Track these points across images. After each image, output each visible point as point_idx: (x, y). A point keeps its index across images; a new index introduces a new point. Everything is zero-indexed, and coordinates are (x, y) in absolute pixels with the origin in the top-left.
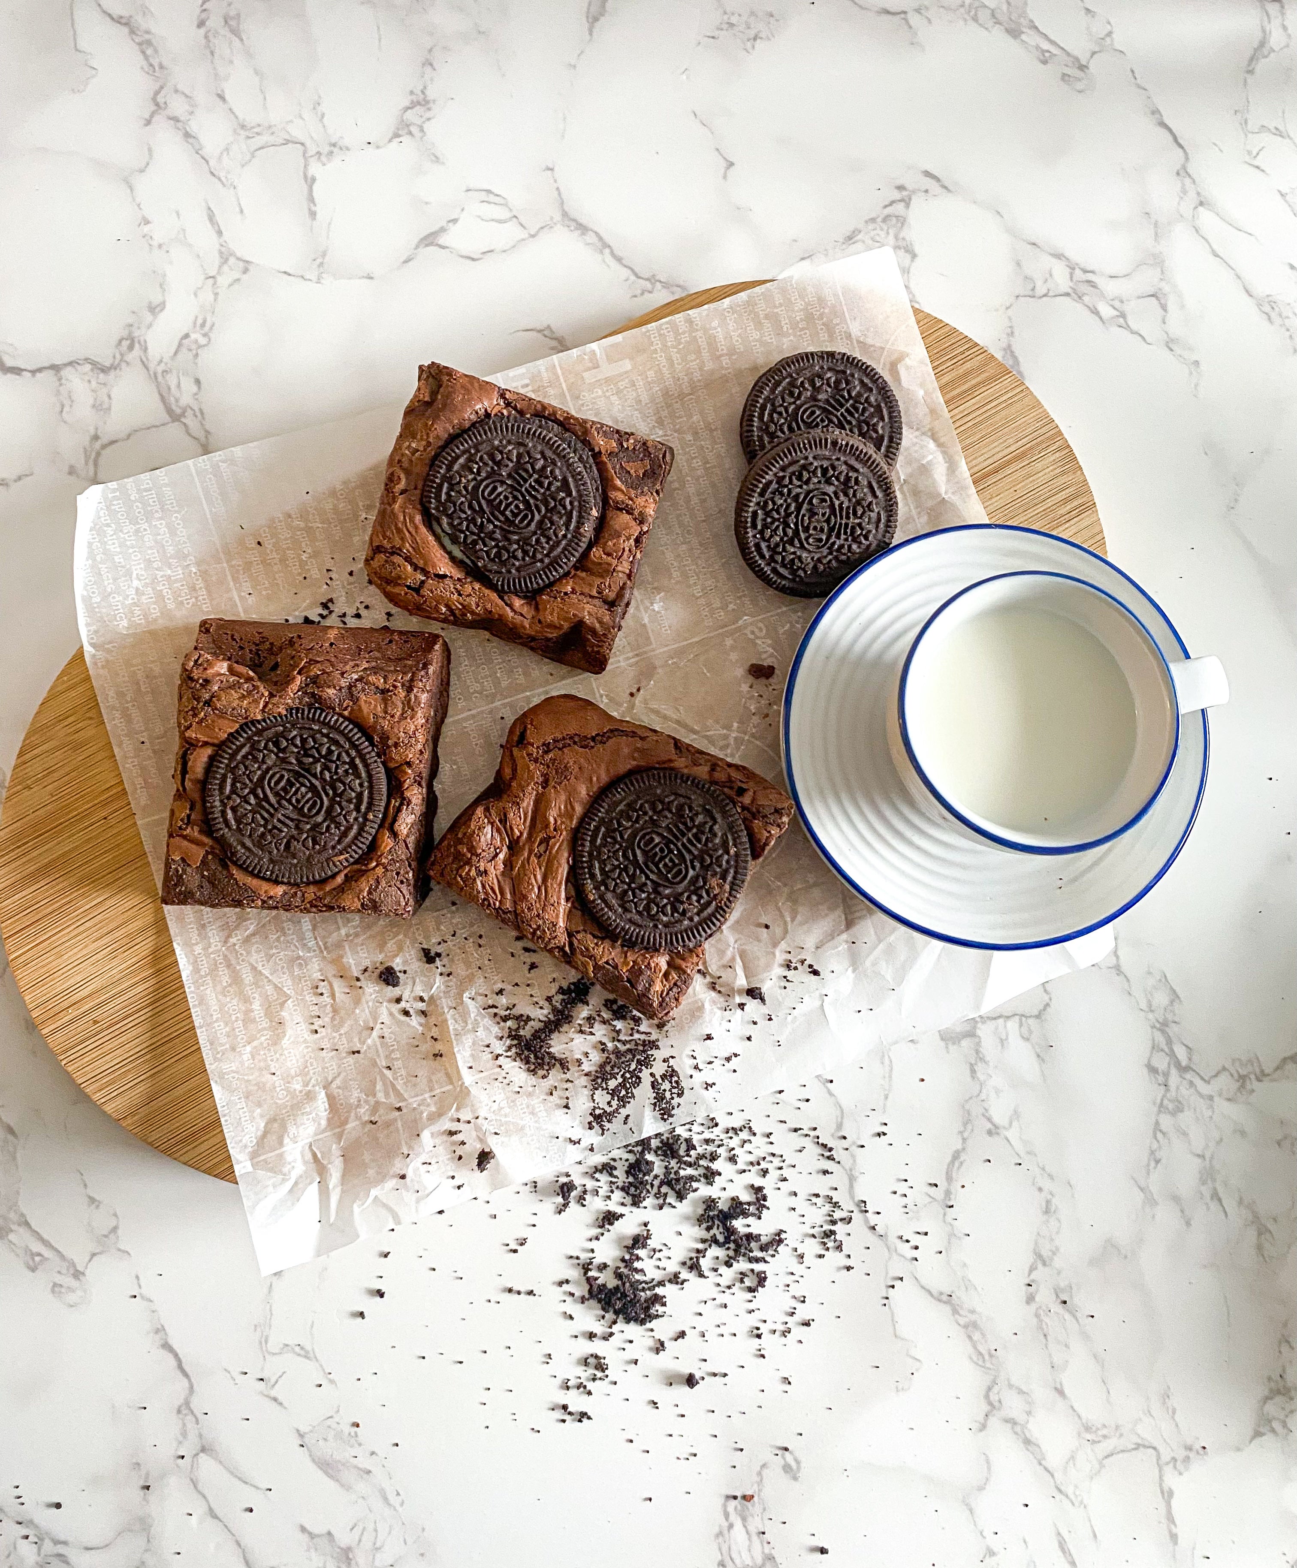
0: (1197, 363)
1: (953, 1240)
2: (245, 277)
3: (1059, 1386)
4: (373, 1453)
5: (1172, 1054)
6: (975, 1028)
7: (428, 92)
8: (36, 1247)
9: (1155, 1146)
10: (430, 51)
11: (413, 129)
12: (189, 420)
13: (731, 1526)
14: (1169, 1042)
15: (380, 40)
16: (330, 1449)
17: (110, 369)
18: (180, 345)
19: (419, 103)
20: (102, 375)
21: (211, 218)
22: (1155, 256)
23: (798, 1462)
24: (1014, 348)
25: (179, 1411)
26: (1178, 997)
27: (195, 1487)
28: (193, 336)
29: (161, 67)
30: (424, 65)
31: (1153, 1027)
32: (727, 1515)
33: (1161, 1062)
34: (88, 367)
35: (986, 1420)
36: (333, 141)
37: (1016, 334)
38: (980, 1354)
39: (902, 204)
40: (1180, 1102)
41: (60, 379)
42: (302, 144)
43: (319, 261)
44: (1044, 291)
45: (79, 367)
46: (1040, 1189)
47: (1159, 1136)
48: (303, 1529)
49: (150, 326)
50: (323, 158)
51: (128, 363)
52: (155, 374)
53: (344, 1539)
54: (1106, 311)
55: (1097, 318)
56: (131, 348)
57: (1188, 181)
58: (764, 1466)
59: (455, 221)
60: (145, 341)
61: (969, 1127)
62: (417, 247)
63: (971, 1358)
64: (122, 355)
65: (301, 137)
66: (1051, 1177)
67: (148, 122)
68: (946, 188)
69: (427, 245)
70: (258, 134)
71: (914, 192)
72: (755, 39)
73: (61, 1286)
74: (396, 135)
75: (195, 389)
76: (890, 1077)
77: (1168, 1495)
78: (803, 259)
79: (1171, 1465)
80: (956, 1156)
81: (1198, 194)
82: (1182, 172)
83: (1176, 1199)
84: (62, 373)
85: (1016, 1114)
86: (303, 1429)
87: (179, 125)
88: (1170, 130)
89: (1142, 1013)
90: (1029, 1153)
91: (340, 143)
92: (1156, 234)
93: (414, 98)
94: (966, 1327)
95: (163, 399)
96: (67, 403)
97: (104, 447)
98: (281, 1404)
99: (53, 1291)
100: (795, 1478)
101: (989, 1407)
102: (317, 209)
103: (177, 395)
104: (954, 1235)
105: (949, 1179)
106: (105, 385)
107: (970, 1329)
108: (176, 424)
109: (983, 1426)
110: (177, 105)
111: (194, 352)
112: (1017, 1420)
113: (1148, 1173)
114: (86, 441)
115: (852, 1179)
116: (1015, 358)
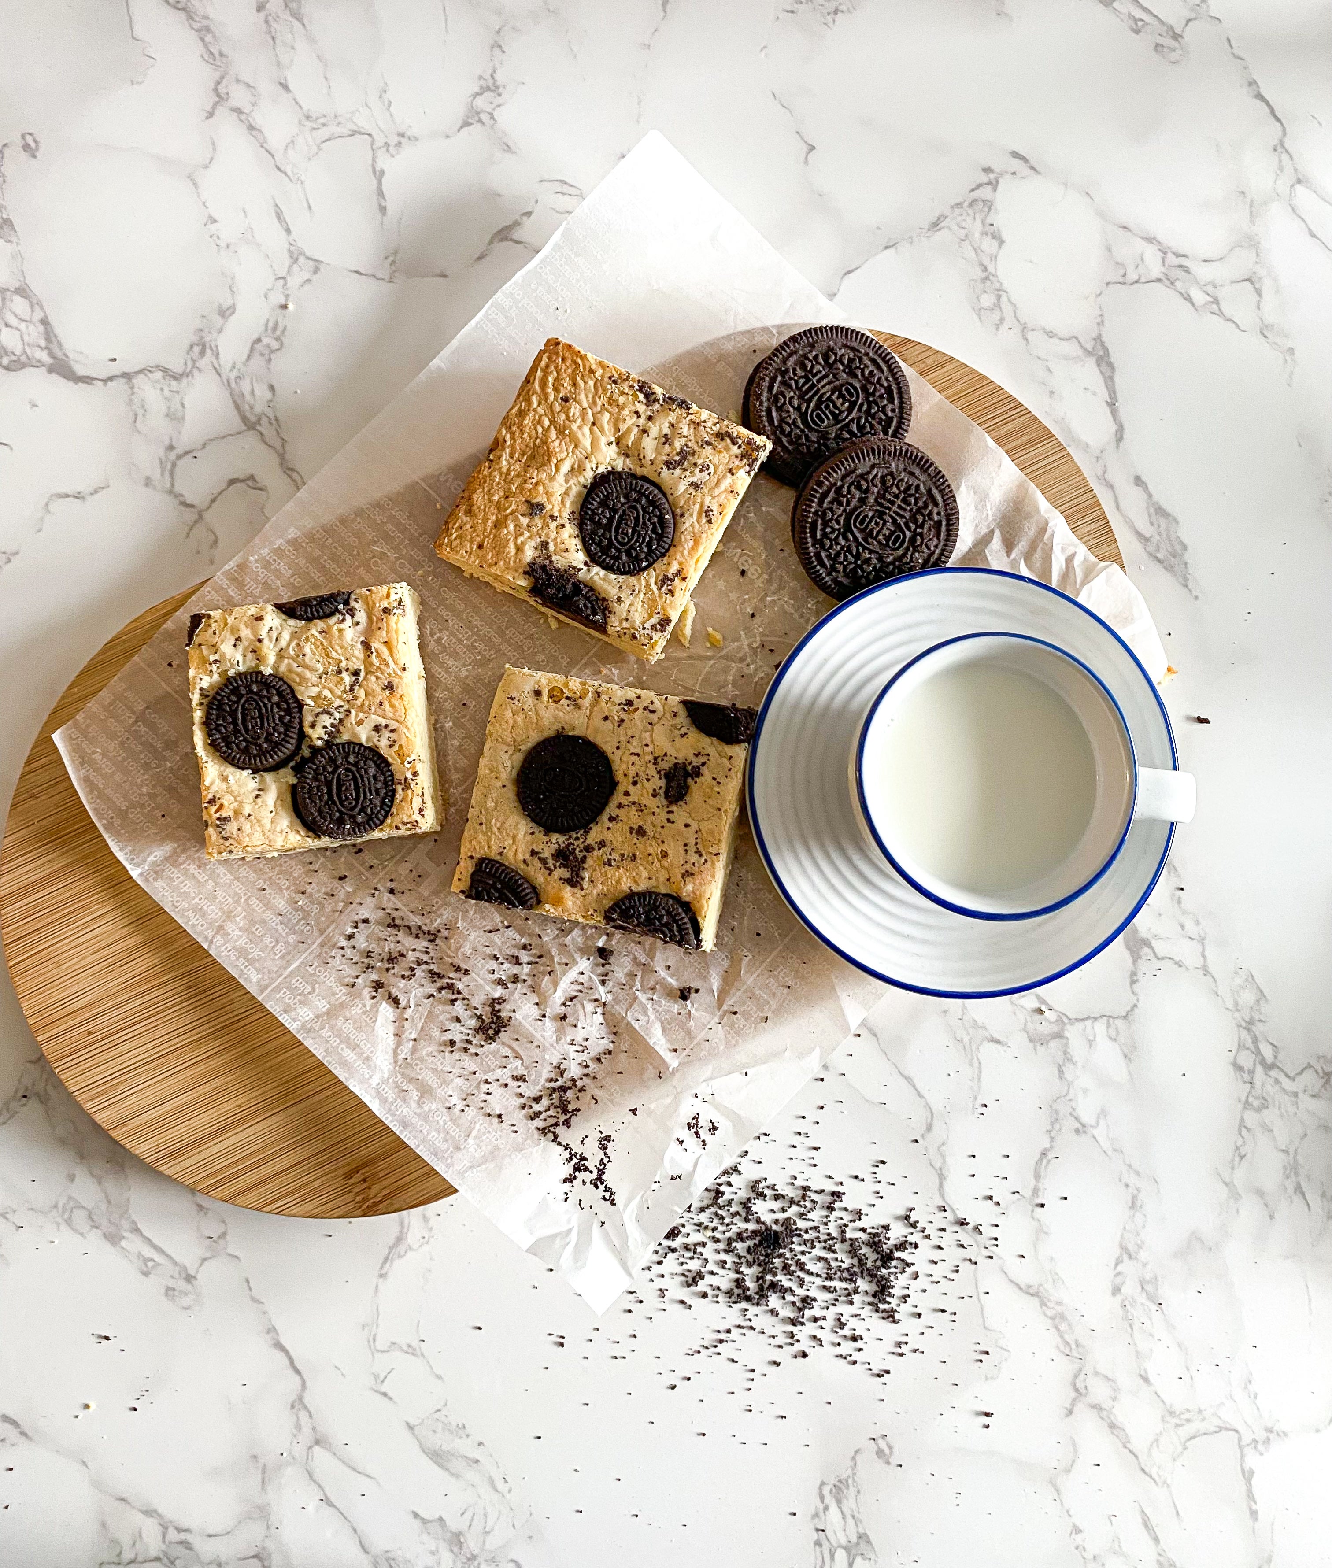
0: (1291, 350)
1: (1041, 1235)
2: (315, 278)
3: (1143, 1373)
4: (480, 1444)
5: (1258, 1052)
6: (1063, 1030)
7: (498, 77)
9: (1240, 1142)
10: (498, 32)
11: (484, 117)
12: (265, 428)
13: (826, 1508)
14: (1255, 1041)
15: (446, 21)
16: (438, 1440)
17: (182, 375)
18: (252, 350)
19: (488, 89)
20: (174, 383)
21: (279, 216)
22: (1250, 238)
23: (890, 1447)
24: (1104, 339)
25: (293, 1407)
26: (1264, 995)
27: (311, 1476)
28: (265, 341)
29: (221, 55)
30: (492, 47)
31: (1239, 1026)
32: (822, 1498)
33: (1246, 1060)
34: (159, 375)
35: (1073, 1405)
36: (401, 131)
37: (1107, 323)
38: (1067, 1343)
39: (989, 188)
40: (1265, 1099)
41: (132, 388)
42: (370, 135)
43: (391, 259)
44: (1136, 278)
45: (149, 374)
46: (1127, 1186)
47: (1244, 1132)
48: (416, 1515)
49: (220, 331)
50: (392, 150)
51: (200, 370)
52: (228, 381)
53: (455, 1524)
54: (1199, 297)
55: (1190, 306)
56: (203, 353)
57: (1285, 157)
58: (856, 1452)
59: (529, 214)
60: (217, 347)
61: (1057, 1126)
62: (491, 242)
63: (1058, 1347)
64: (194, 361)
65: (367, 127)
66: (1137, 1173)
67: (211, 115)
68: (1032, 168)
69: (501, 240)
70: (324, 125)
71: (1001, 174)
72: (836, 12)
73: (174, 1289)
74: (466, 124)
75: (268, 395)
76: (979, 1079)
77: (1248, 1475)
78: (887, 247)
79: (1252, 1446)
80: (1044, 1154)
82: (1279, 148)
83: (1260, 1193)
84: (134, 381)
85: (1103, 1113)
86: (413, 1422)
87: (243, 117)
88: (1267, 103)
89: (1230, 1013)
90: (1115, 1150)
91: (408, 133)
92: (1252, 214)
93: (482, 82)
94: (1053, 1318)
95: (237, 407)
96: (140, 412)
97: (179, 457)
98: (390, 1398)
99: (166, 1295)
100: (888, 1463)
101: (1076, 1395)
102: (389, 204)
103: (252, 402)
104: (1042, 1230)
105: (1037, 1176)
106: (178, 392)
107: (1057, 1320)
108: (252, 432)
109: (1070, 1412)
110: (239, 97)
111: (267, 357)
112: (1103, 1406)
113: (1233, 1168)
114: (161, 452)
115: (942, 1178)
116: (1106, 349)
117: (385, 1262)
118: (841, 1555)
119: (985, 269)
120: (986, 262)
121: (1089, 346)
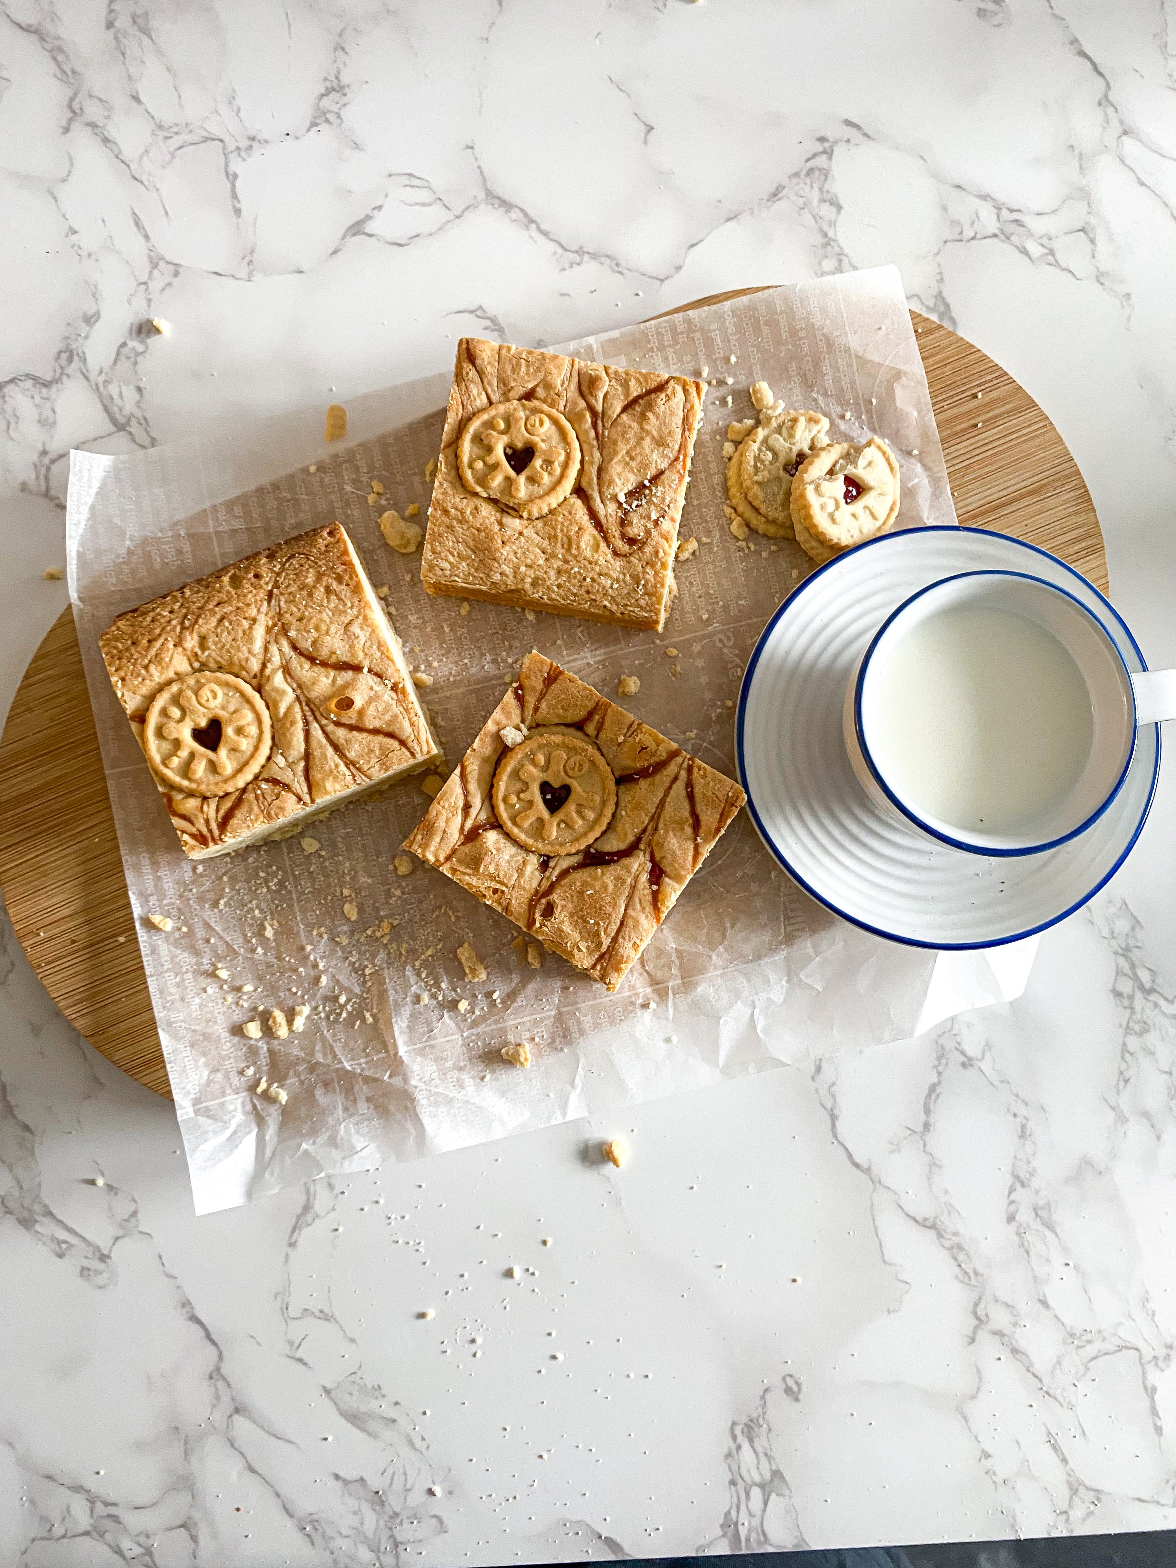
0: (1128, 296)
1: (934, 1169)
2: (176, 281)
3: (1042, 1298)
4: (396, 1403)
5: (1136, 978)
7: (341, 77)
8: (62, 1235)
9: (1123, 1066)
10: (340, 35)
11: (331, 117)
12: (134, 428)
13: (739, 1448)
14: (1133, 967)
15: (289, 26)
16: (355, 1403)
17: (51, 382)
18: (118, 354)
19: (333, 89)
20: (44, 390)
21: (137, 223)
22: (1082, 190)
23: (798, 1384)
24: (945, 295)
25: (211, 1377)
26: (1138, 922)
27: (232, 1445)
28: (130, 344)
29: (74, 72)
30: (335, 49)
31: (1116, 953)
32: (734, 1438)
33: (1126, 986)
34: (29, 383)
35: (975, 1333)
36: (252, 135)
37: (946, 280)
38: (966, 1273)
39: (824, 157)
40: (1145, 1023)
41: (3, 397)
42: (221, 141)
43: (247, 259)
44: (972, 234)
45: (20, 383)
46: (1015, 1115)
47: (1127, 1056)
48: (337, 1477)
49: (86, 337)
50: (243, 154)
51: (68, 376)
52: (97, 385)
53: (376, 1482)
54: (1035, 249)
55: (1026, 258)
56: (70, 360)
57: (1110, 110)
58: (766, 1390)
59: (379, 208)
60: (84, 353)
61: (944, 1061)
62: (344, 237)
63: (957, 1278)
64: (62, 368)
65: (219, 134)
66: (1025, 1103)
67: (66, 130)
68: (866, 135)
69: (354, 235)
70: (176, 133)
71: (836, 142)
73: (89, 1270)
74: (314, 124)
75: (137, 397)
77: (1151, 1392)
78: (728, 220)
79: (1153, 1363)
80: (933, 1088)
81: (1122, 122)
82: (1103, 101)
83: (1146, 1115)
84: (5, 390)
85: (988, 1046)
86: (329, 1386)
87: (98, 131)
88: (1090, 59)
89: (1106, 942)
90: (1002, 1082)
91: (259, 137)
92: (1081, 167)
93: (328, 84)
94: (951, 1249)
95: (106, 409)
96: (13, 420)
97: (53, 461)
98: (305, 1364)
99: (82, 1275)
100: (797, 1400)
101: (977, 1322)
102: (243, 206)
103: (120, 404)
104: (934, 1164)
105: (927, 1111)
106: (48, 399)
107: (955, 1251)
108: (122, 433)
109: (972, 1340)
110: (93, 111)
111: (133, 360)
112: (1005, 1332)
113: (1118, 1092)
114: (35, 457)
115: (833, 1118)
116: (947, 306)
117: (293, 1231)
118: (756, 1492)
119: (825, 235)
120: (826, 228)
121: (931, 303)
